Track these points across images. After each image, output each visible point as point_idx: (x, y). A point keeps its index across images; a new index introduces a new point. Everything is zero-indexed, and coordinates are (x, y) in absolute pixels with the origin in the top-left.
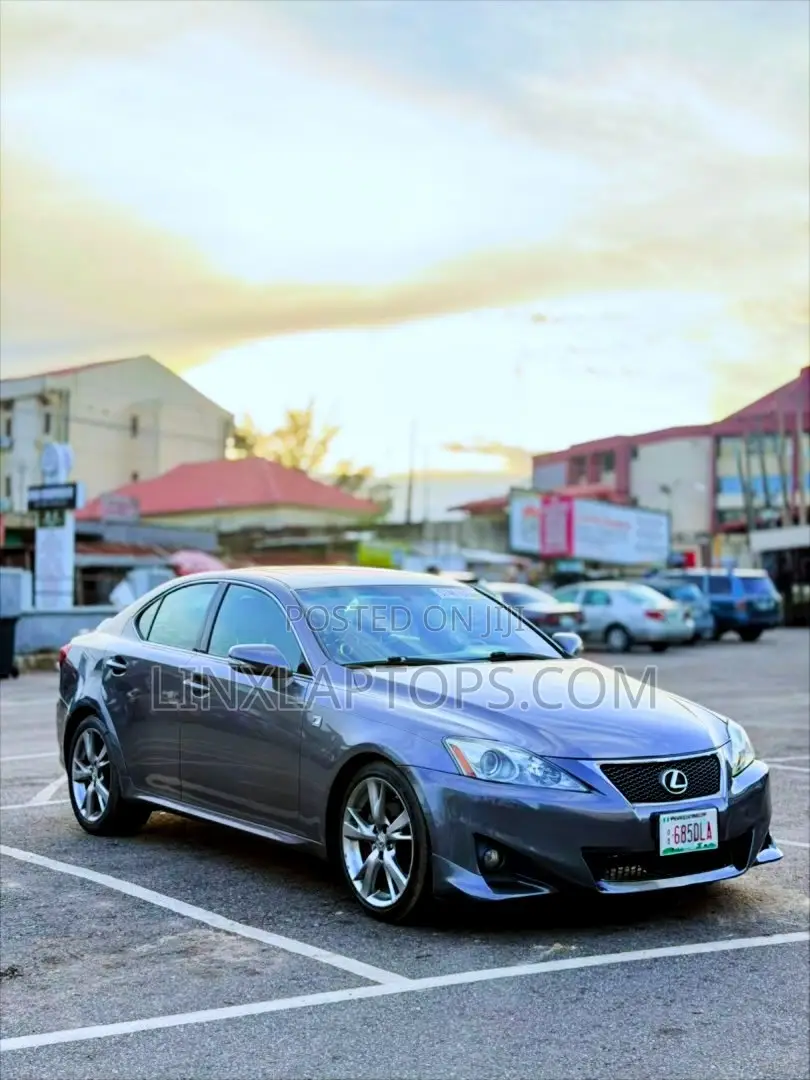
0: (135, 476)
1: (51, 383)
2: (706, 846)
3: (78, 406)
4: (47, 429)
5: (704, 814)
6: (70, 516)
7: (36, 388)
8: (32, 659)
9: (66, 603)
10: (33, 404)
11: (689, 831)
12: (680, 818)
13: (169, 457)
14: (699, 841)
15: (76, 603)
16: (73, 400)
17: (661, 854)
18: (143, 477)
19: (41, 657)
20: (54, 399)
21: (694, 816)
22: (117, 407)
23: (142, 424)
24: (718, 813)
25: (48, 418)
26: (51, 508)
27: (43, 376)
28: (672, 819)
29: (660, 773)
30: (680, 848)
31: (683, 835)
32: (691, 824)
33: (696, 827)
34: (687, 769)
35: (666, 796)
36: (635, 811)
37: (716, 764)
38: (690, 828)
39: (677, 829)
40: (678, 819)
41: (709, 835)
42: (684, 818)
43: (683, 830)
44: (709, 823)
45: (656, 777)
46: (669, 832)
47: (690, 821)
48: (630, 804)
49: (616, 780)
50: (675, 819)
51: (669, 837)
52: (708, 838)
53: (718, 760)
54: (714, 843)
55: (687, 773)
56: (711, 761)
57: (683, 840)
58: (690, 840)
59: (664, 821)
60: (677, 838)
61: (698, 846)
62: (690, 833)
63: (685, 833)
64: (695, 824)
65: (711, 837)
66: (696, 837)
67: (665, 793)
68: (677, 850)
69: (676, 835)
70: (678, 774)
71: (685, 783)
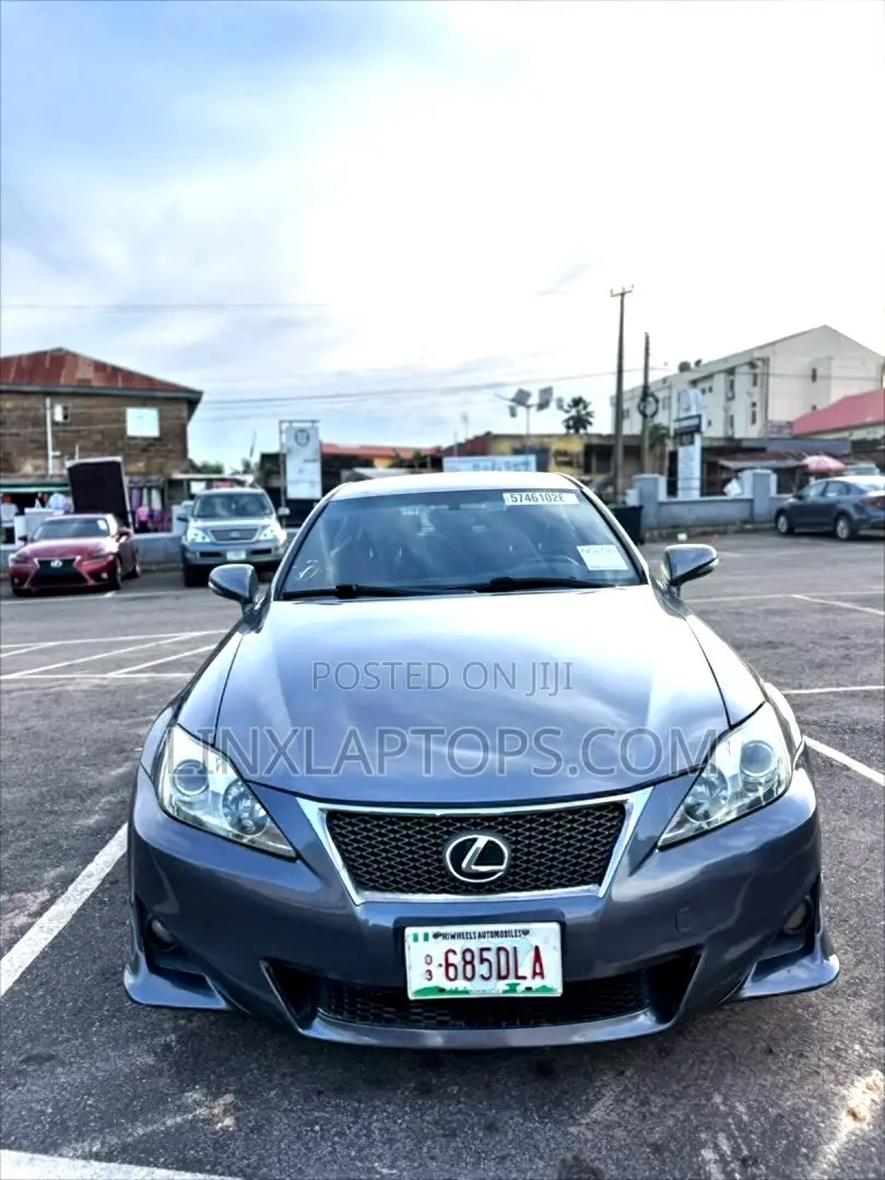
0: (814, 408)
1: (757, 354)
2: (529, 989)
3: (774, 368)
4: (755, 384)
5: (526, 932)
6: (697, 438)
7: (748, 359)
8: (664, 532)
9: (695, 495)
10: (746, 369)
11: (483, 960)
12: (460, 936)
13: (838, 392)
14: (512, 980)
15: (702, 494)
16: (772, 364)
17: (411, 997)
18: (819, 407)
19: (670, 531)
20: (760, 363)
21: (496, 934)
22: (803, 364)
23: (819, 373)
25: (755, 376)
26: (686, 433)
27: (751, 351)
28: (436, 936)
29: (446, 837)
30: (460, 989)
31: (469, 967)
32: (488, 949)
33: (503, 955)
34: (516, 834)
35: (443, 884)
36: (358, 910)
37: (614, 823)
38: (486, 955)
39: (451, 955)
40: (453, 937)
41: (538, 970)
42: (468, 936)
43: (468, 957)
44: (537, 949)
45: (436, 845)
46: (429, 959)
47: (485, 943)
48: (357, 893)
49: (347, 844)
50: (445, 936)
51: (429, 967)
52: (535, 974)
53: (624, 816)
54: (550, 986)
55: (513, 843)
56: (601, 817)
57: (469, 974)
58: (487, 975)
59: (416, 939)
60: (451, 970)
61: (507, 988)
62: (486, 965)
63: (471, 962)
64: (499, 949)
65: (542, 974)
66: (503, 973)
67: (441, 876)
68: (451, 992)
69: (448, 965)
70: (489, 842)
71: (501, 864)
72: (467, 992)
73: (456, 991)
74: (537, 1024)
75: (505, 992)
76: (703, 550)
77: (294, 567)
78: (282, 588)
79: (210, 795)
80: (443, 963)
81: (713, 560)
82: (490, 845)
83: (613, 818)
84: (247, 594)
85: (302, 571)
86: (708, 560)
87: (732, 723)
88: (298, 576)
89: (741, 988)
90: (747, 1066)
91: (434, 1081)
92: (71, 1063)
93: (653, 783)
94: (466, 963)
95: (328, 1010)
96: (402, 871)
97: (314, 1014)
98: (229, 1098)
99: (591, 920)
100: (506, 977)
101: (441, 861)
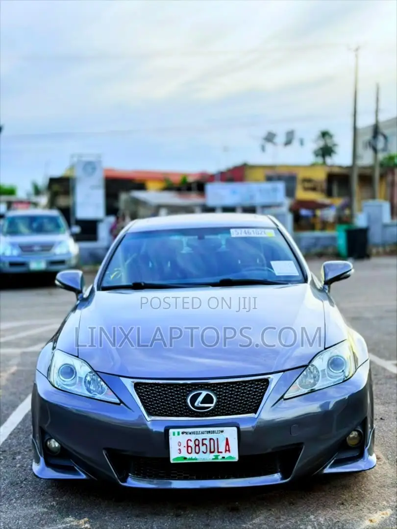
2: (223, 458)
5: (222, 432)
11: (203, 444)
12: (194, 433)
14: (216, 453)
17: (172, 461)
21: (209, 432)
24: (239, 432)
28: (183, 433)
29: (188, 392)
30: (193, 458)
31: (197, 448)
32: (206, 439)
33: (212, 441)
34: (220, 391)
35: (187, 412)
36: (149, 423)
37: (264, 387)
38: (205, 442)
39: (189, 442)
40: (190, 433)
41: (227, 449)
42: (197, 433)
43: (197, 443)
44: (227, 439)
45: (184, 396)
46: (180, 444)
47: (204, 436)
48: (148, 417)
49: (143, 396)
50: (187, 433)
51: (180, 448)
52: (226, 451)
53: (269, 384)
54: (233, 456)
55: (218, 395)
56: (258, 384)
57: (197, 451)
58: (205, 451)
59: (174, 434)
60: (190, 449)
61: (214, 457)
62: (205, 446)
63: (198, 445)
64: (210, 439)
65: (229, 451)
66: (212, 450)
67: (186, 409)
68: (190, 459)
69: (188, 446)
70: (207, 394)
71: (212, 403)
72: (196, 459)
73: (191, 459)
74: (228, 478)
75: (213, 459)
76: (345, 264)
77: (107, 272)
78: (101, 284)
79: (78, 378)
80: (186, 446)
81: (351, 270)
82: (208, 396)
83: (264, 385)
84: (79, 288)
85: (112, 274)
86: (347, 270)
87: (326, 347)
88: (110, 277)
89: (324, 468)
90: (330, 508)
91: (182, 513)
92: (7, 512)
93: (284, 371)
94: (196, 445)
95: (134, 474)
96: (168, 407)
97: (127, 476)
98: (86, 519)
99: (251, 429)
100: (213, 452)
101: (186, 402)
